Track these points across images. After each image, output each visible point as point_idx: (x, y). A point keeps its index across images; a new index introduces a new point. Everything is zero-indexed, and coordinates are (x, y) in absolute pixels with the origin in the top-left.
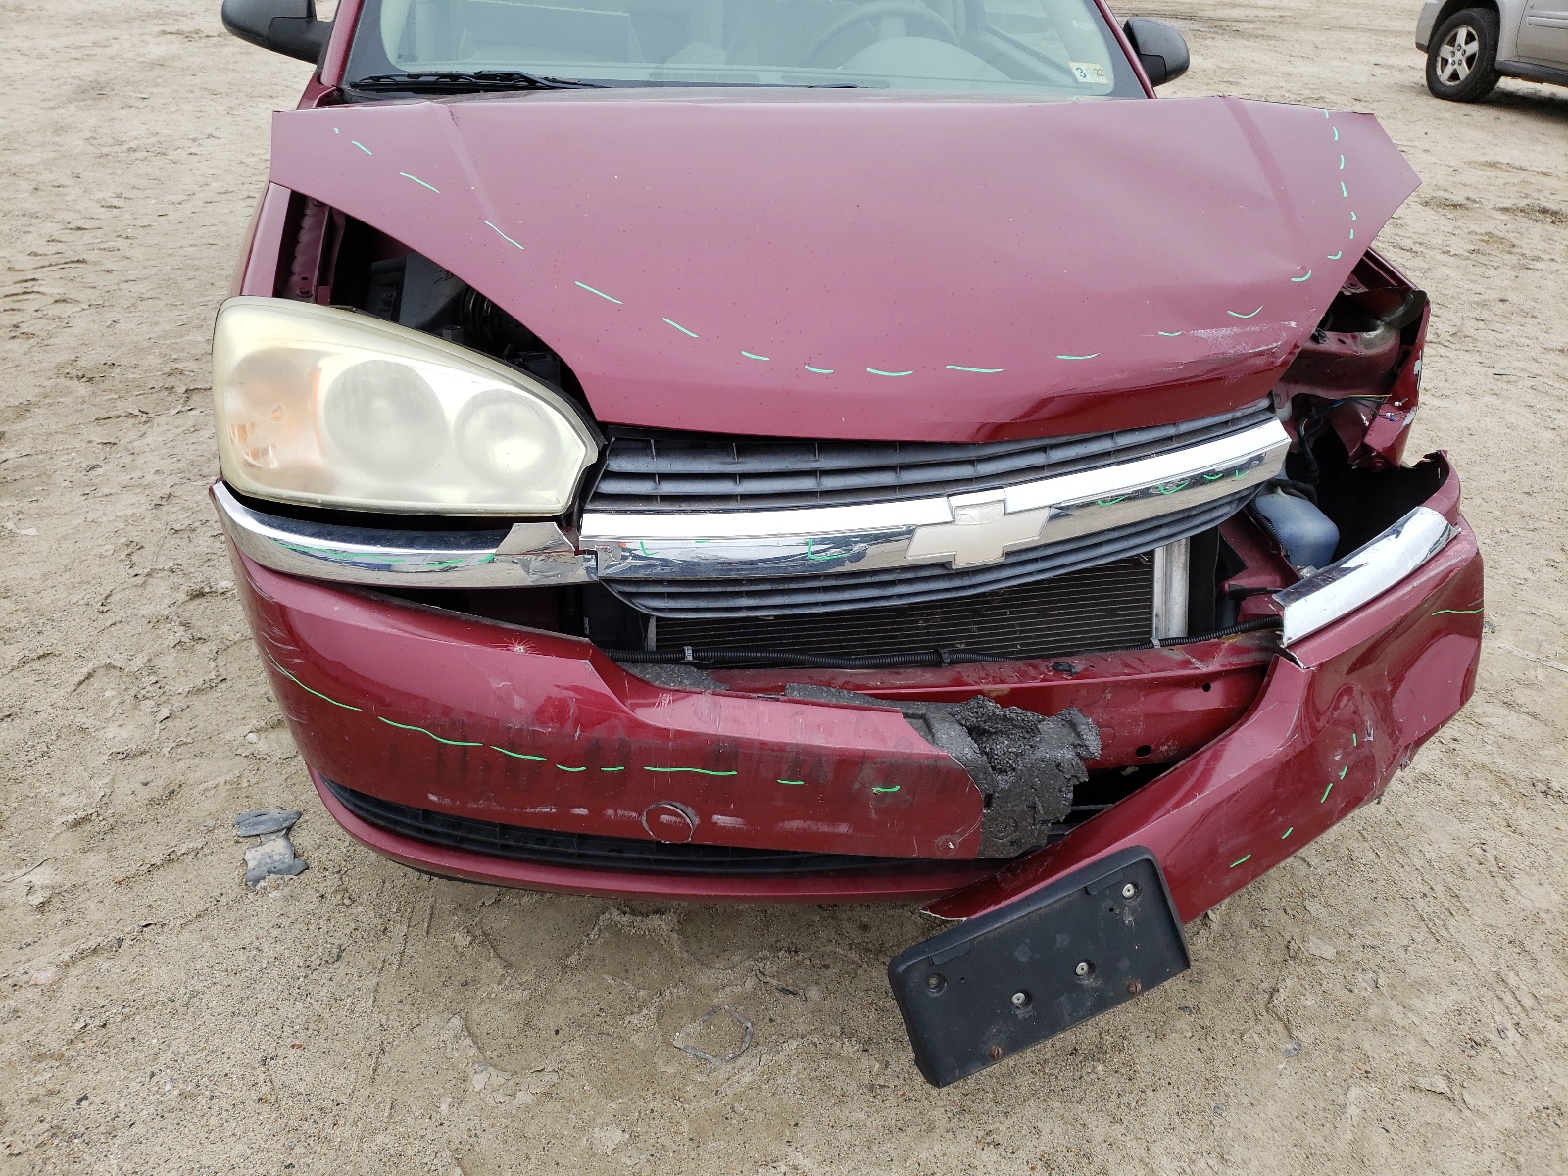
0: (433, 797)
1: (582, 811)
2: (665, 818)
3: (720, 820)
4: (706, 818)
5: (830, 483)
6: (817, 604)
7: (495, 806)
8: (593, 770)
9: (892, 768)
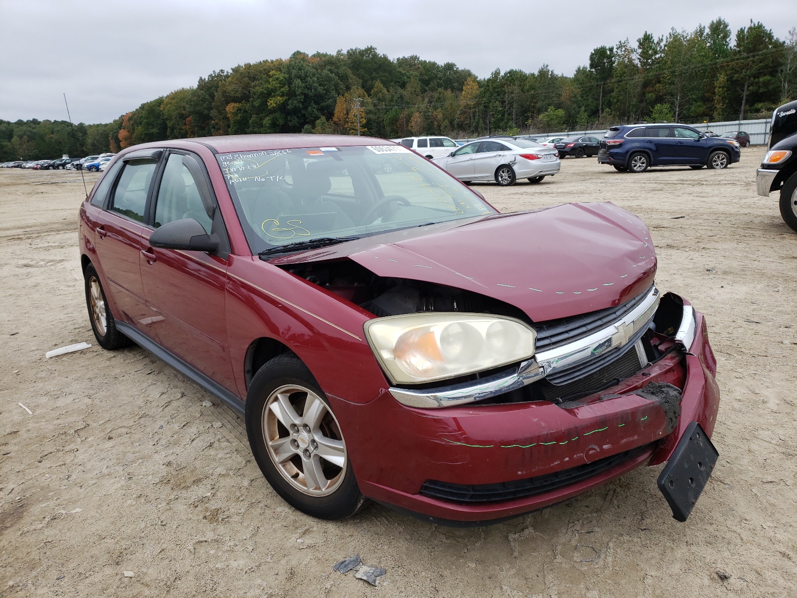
0: (520, 473)
1: (567, 459)
2: (591, 452)
3: (605, 447)
4: (601, 447)
5: (590, 327)
6: (592, 369)
7: (541, 468)
8: (570, 441)
9: (645, 410)
